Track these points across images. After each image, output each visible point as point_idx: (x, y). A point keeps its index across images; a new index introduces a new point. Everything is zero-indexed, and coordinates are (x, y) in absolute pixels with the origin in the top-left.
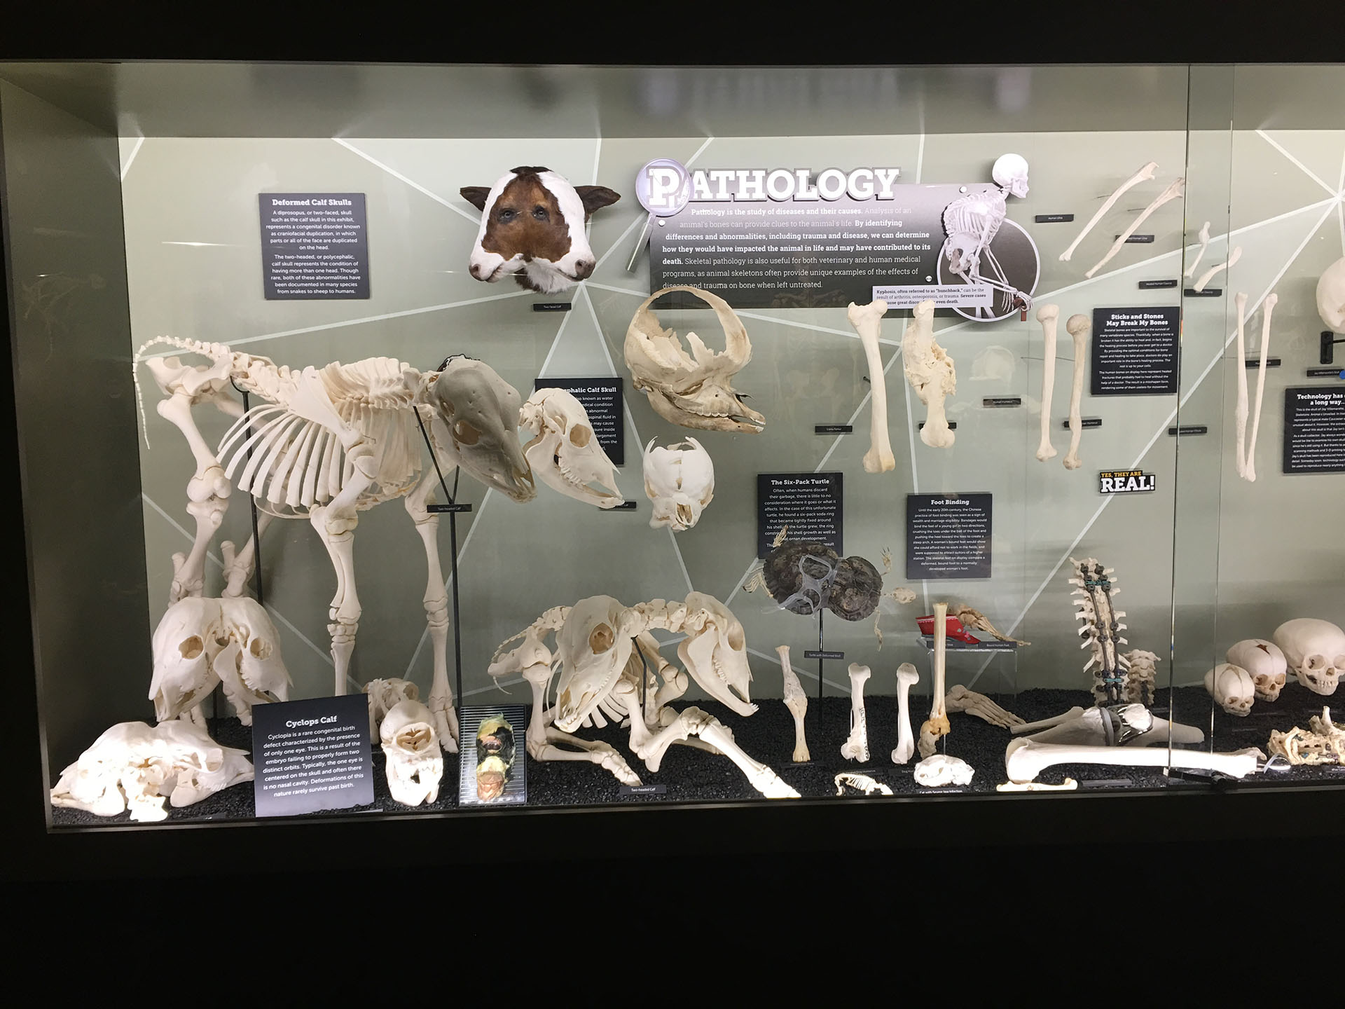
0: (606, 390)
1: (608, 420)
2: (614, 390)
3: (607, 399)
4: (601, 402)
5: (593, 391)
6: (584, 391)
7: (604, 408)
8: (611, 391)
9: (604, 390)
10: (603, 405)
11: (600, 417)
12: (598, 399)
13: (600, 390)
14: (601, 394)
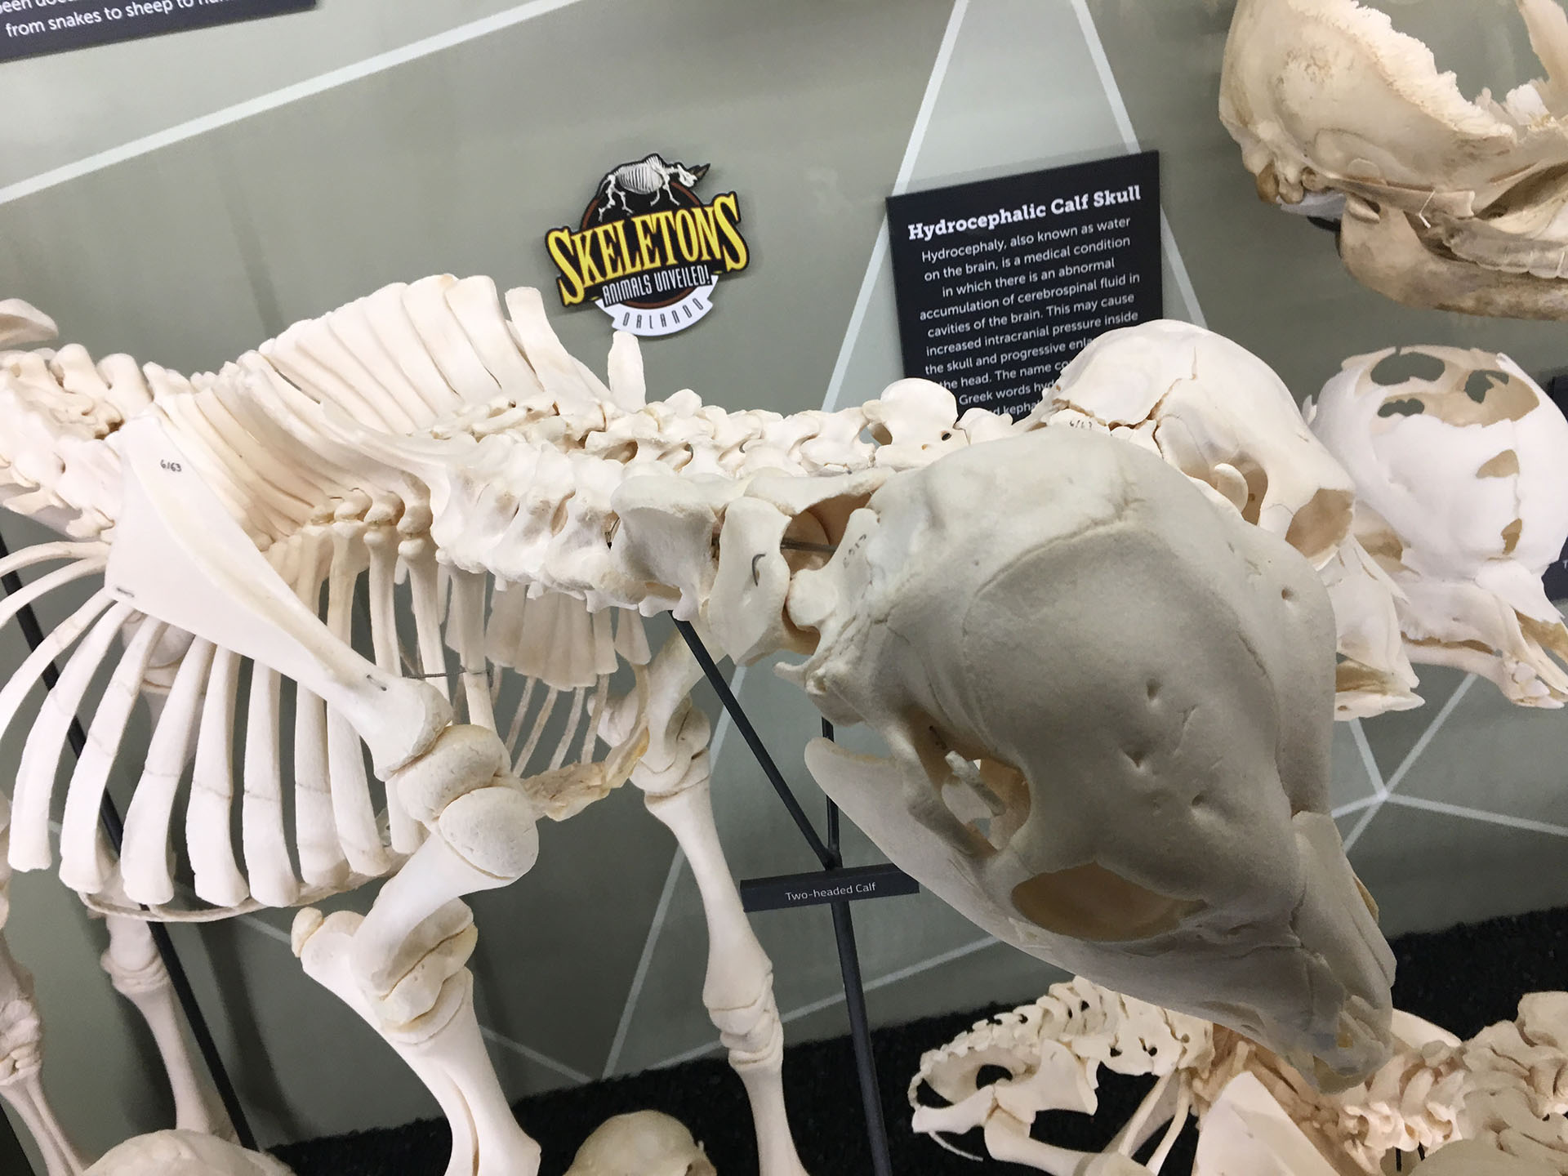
0: (1110, 200)
1: (1117, 292)
2: (1133, 193)
3: (1111, 225)
4: (1096, 237)
5: (1070, 207)
6: (1039, 212)
7: (1104, 255)
8: (1123, 198)
9: (1102, 199)
10: (1101, 246)
11: (1091, 286)
12: (1085, 230)
13: (1091, 201)
14: (1093, 215)
